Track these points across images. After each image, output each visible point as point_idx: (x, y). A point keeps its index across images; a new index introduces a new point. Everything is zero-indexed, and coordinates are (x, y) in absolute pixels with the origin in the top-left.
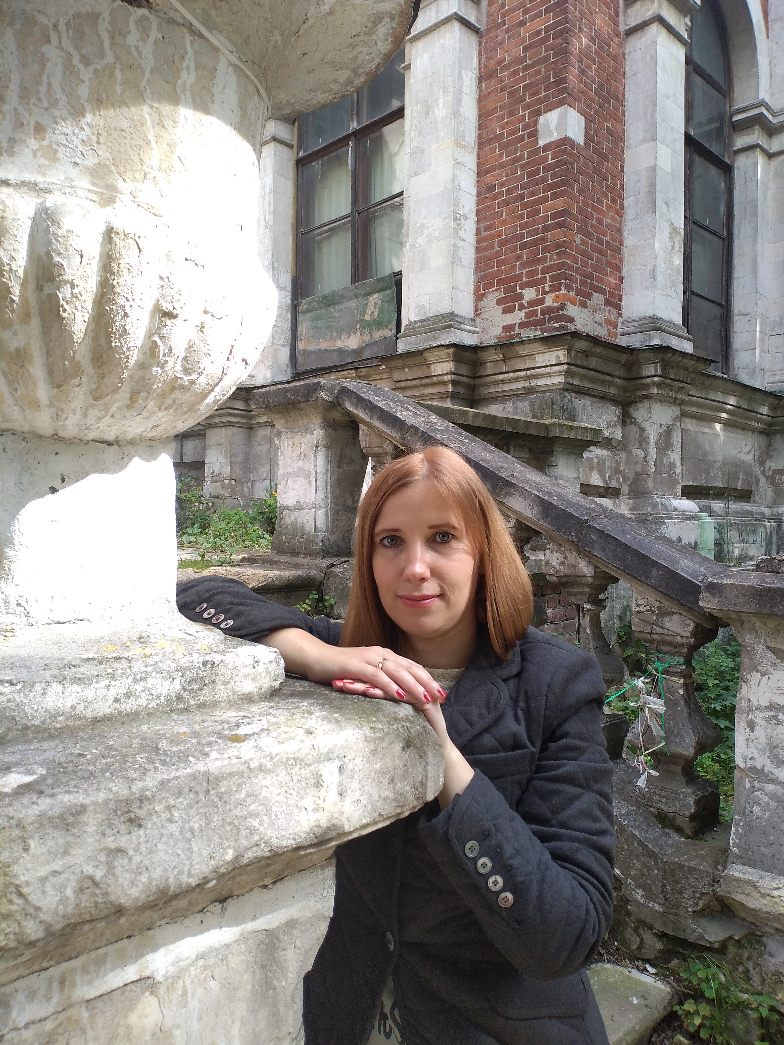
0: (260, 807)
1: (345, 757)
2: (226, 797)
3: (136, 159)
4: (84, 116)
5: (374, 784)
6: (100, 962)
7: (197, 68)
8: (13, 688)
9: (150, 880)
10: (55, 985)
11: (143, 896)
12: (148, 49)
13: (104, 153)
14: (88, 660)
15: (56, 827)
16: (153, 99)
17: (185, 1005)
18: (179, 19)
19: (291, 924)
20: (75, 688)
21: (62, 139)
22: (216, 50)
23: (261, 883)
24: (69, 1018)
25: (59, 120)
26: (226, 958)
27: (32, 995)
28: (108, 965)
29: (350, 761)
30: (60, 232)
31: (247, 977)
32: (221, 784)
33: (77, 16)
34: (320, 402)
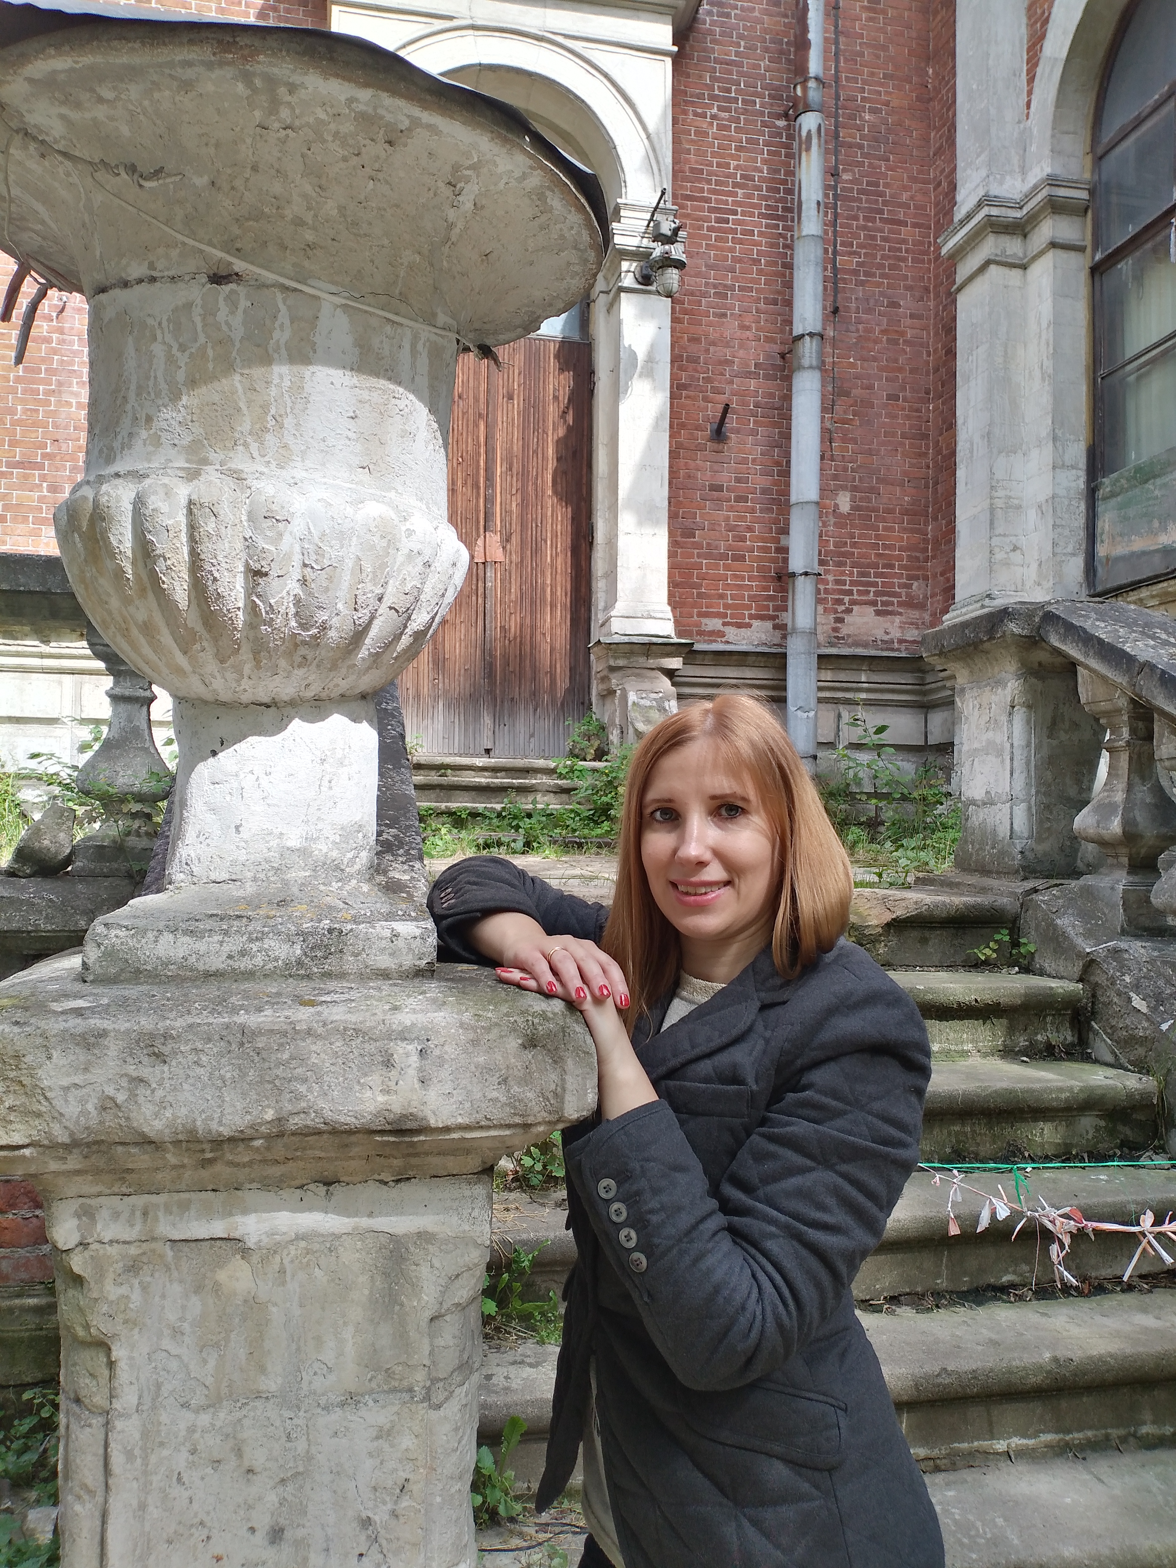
0: (309, 1073)
1: (428, 1040)
2: (264, 1054)
3: (227, 429)
4: (180, 399)
5: (475, 1080)
6: (185, 1207)
7: (292, 323)
8: (127, 933)
9: (175, 1117)
10: (138, 1214)
11: (167, 1131)
12: (237, 320)
13: (198, 430)
14: (212, 915)
15: (78, 1044)
16: (243, 367)
17: (283, 1283)
18: (269, 282)
19: (424, 1237)
20: (187, 939)
21: (164, 425)
22: (317, 298)
23: (377, 1177)
24: (153, 1251)
25: (162, 408)
26: (336, 1249)
27: (116, 1215)
28: (193, 1212)
29: (436, 1046)
30: (147, 512)
31: (363, 1279)
32: (258, 1039)
33: (176, 310)
34: (1009, 639)
